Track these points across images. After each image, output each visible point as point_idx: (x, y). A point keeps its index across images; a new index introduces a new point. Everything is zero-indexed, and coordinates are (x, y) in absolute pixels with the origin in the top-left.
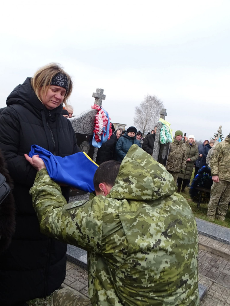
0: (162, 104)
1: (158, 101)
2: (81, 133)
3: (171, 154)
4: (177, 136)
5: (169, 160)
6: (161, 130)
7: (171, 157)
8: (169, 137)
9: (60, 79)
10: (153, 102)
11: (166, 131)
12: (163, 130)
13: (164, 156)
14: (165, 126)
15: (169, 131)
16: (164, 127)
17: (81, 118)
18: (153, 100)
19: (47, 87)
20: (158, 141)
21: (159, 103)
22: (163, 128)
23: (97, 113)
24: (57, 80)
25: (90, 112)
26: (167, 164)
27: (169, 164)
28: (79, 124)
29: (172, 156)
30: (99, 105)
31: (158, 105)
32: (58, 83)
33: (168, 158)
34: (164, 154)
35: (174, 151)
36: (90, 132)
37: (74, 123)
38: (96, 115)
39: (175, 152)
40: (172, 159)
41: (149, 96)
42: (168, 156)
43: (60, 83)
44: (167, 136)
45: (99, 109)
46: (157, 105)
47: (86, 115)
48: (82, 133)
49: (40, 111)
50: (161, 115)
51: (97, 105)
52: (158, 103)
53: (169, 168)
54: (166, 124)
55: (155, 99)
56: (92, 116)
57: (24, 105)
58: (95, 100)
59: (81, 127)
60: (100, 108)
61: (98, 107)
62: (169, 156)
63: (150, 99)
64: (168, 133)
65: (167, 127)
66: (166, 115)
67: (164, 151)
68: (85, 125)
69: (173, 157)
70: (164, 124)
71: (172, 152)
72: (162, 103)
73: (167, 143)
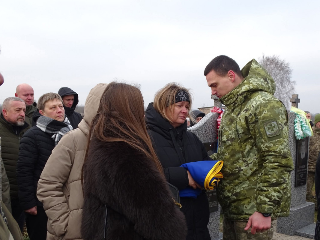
0: (289, 68)
1: (282, 64)
2: (204, 142)
3: (313, 148)
4: (318, 123)
5: (311, 156)
6: (295, 123)
7: (313, 153)
8: (306, 129)
9: (182, 95)
10: (273, 66)
11: (301, 122)
12: (297, 122)
13: (303, 154)
14: (300, 117)
15: (305, 122)
16: (298, 117)
17: (203, 125)
18: (273, 63)
19: (173, 106)
20: (293, 136)
21: (283, 66)
22: (297, 120)
23: (219, 116)
24: (179, 97)
25: (211, 117)
26: (309, 163)
27: (312, 163)
28: (201, 132)
29: (314, 151)
30: (220, 107)
31: (282, 69)
32: (181, 99)
33: (309, 155)
34: (303, 152)
35: (316, 144)
36: (214, 139)
37: (196, 132)
38: (218, 120)
39: (318, 144)
40: (315, 155)
41: (265, 57)
42: (308, 151)
43: (183, 98)
44: (304, 129)
45: (220, 112)
46: (280, 70)
47: (208, 121)
48: (206, 142)
49: (169, 132)
50: (293, 103)
51: (218, 108)
52: (281, 66)
53: (313, 168)
54: (301, 114)
55: (276, 61)
56: (213, 122)
57: (154, 129)
58: (214, 101)
59: (203, 135)
60: (221, 110)
61: (218, 109)
62: (310, 151)
63: (268, 63)
64: (305, 125)
65: (302, 118)
66: (299, 102)
67: (303, 148)
68: (208, 132)
69: (316, 153)
70: (297, 114)
71: (313, 145)
72: (288, 66)
73: (305, 137)
